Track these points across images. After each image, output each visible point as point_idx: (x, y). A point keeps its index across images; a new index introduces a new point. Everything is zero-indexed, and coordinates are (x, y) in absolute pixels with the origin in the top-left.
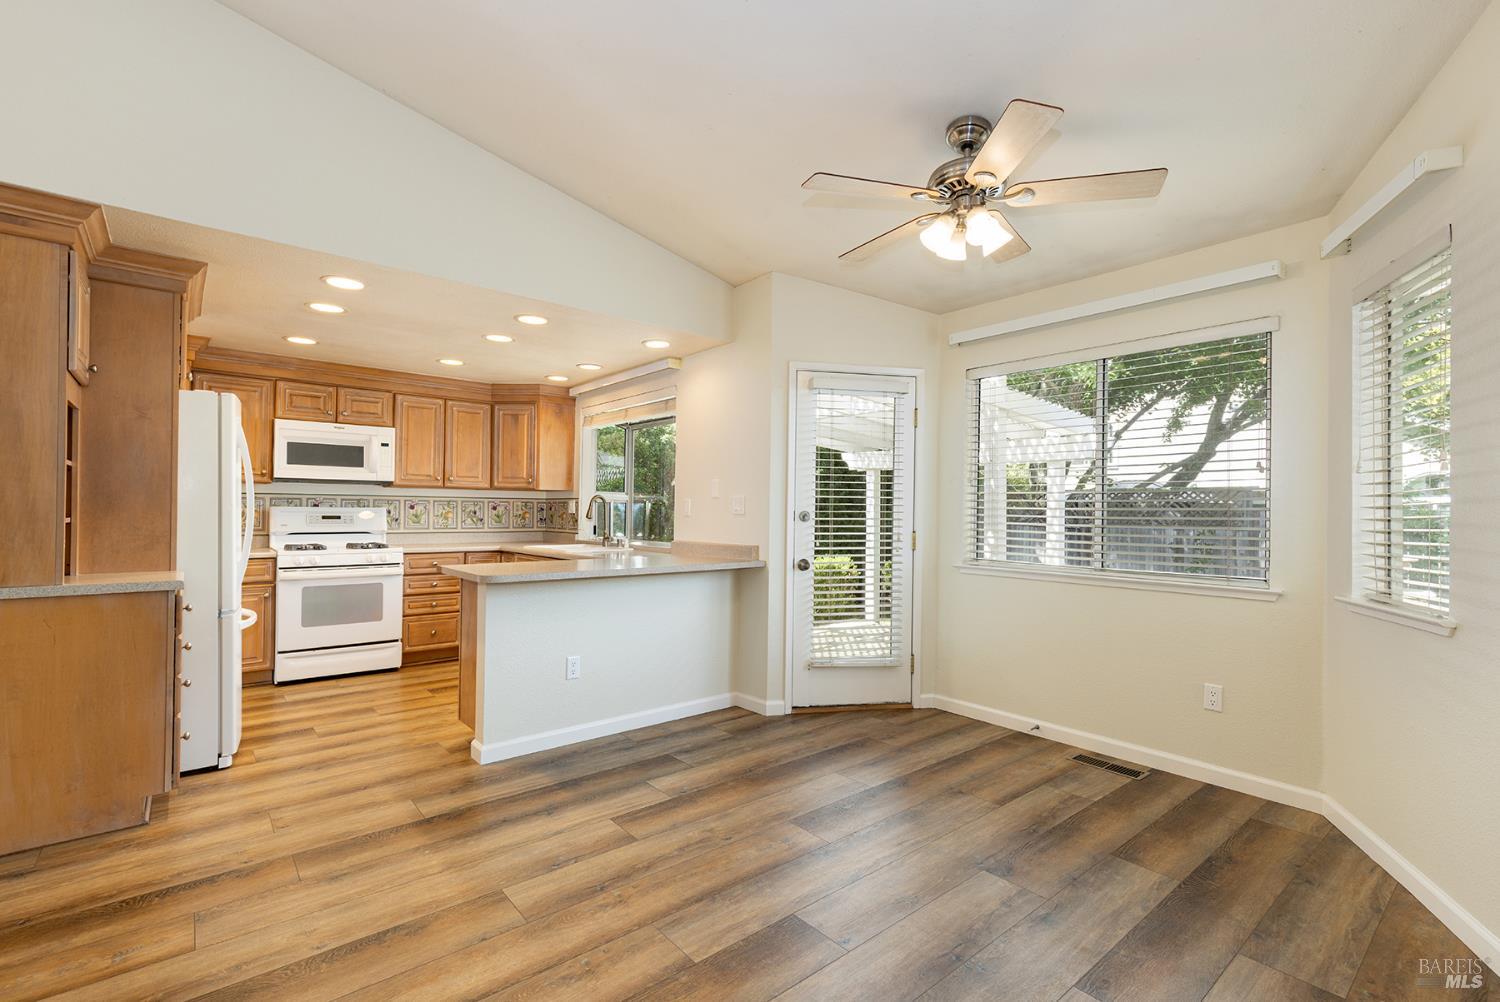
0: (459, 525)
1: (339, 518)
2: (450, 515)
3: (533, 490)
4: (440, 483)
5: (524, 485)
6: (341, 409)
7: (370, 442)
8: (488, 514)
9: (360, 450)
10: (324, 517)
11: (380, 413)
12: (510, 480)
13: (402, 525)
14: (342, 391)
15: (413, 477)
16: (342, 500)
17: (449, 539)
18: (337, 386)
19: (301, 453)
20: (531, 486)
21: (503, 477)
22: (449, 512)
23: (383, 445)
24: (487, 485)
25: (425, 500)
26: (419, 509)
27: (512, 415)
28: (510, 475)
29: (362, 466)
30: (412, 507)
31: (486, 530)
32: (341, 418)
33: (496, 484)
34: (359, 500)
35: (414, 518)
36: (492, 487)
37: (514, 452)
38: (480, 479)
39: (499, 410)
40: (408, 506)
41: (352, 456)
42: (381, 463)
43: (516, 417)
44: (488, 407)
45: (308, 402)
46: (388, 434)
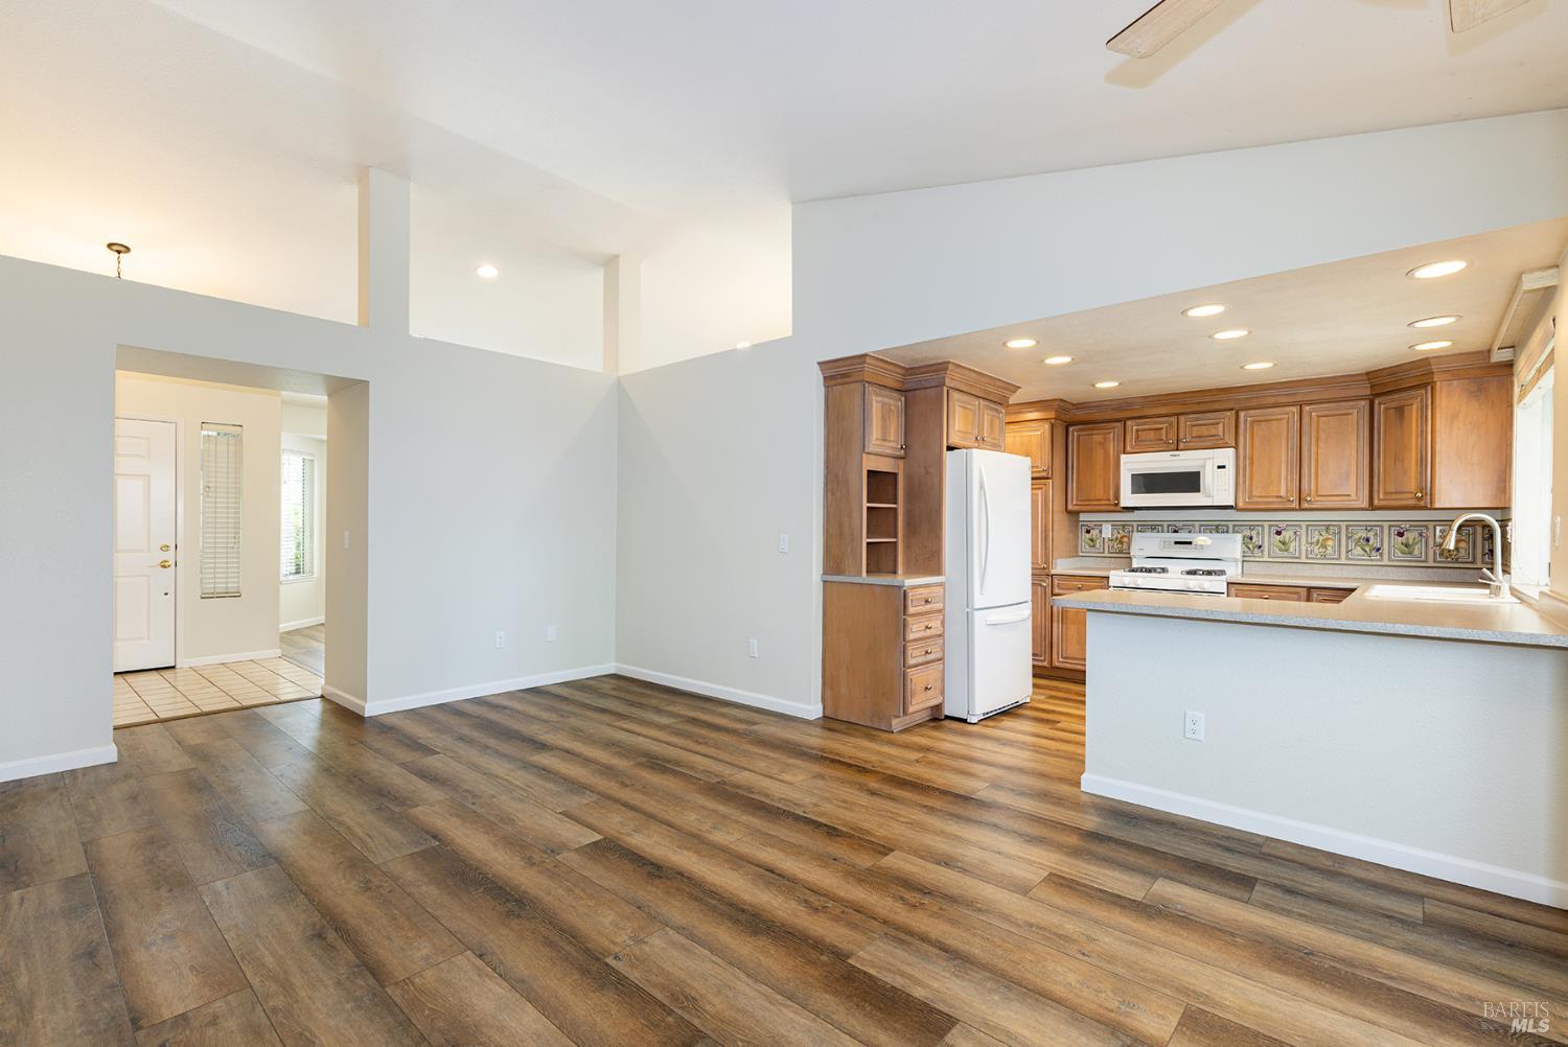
1: (1190, 543)
2: (1330, 543)
3: (1425, 508)
4: (1295, 505)
5: (1412, 502)
6: (1181, 435)
7: (1204, 467)
8: (1390, 543)
9: (1197, 474)
10: (1176, 543)
11: (1221, 434)
12: (1394, 496)
13: (1266, 553)
14: (1182, 418)
15: (1259, 500)
16: (1201, 526)
17: (1329, 571)
18: (1178, 415)
19: (1148, 483)
20: (1422, 503)
21: (1386, 493)
22: (1327, 539)
23: (1219, 467)
24: (1365, 504)
25: (1296, 524)
26: (1287, 535)
27: (1396, 408)
28: (1393, 490)
29: (1199, 491)
30: (1279, 533)
31: (1386, 562)
32: (1181, 446)
33: (1376, 502)
34: (1217, 526)
35: (1281, 545)
36: (1372, 507)
37: (1399, 458)
38: (1354, 497)
39: (1380, 404)
40: (1274, 530)
41: (1189, 481)
42: (1219, 486)
43: (1400, 410)
44: (1364, 404)
45: (1152, 435)
46: (1227, 456)
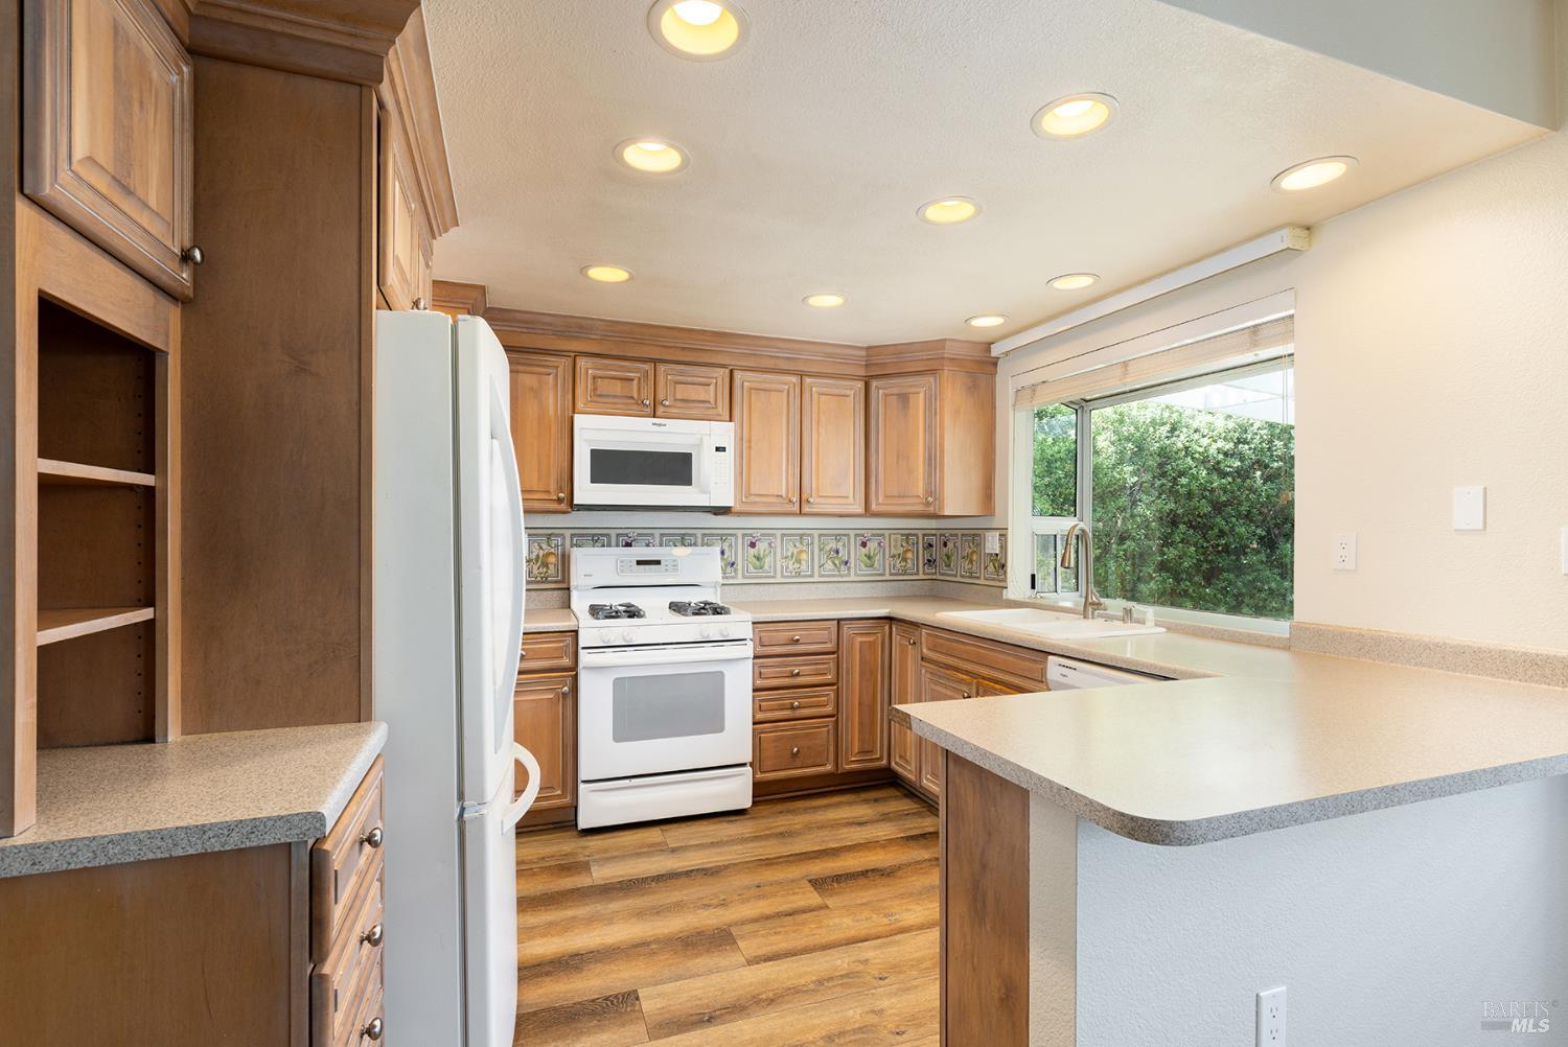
0: (816, 574)
1: (658, 562)
2: (804, 556)
3: (935, 515)
4: (796, 508)
5: (919, 508)
6: (661, 396)
7: (699, 445)
8: (856, 554)
9: (686, 459)
10: (639, 563)
11: (712, 401)
12: (896, 501)
13: (740, 575)
14: (662, 368)
15: (758, 499)
16: (662, 535)
17: (803, 593)
18: (655, 361)
19: (609, 466)
20: (931, 510)
21: (886, 497)
22: (801, 551)
23: (718, 449)
24: (860, 509)
25: (768, 533)
26: (762, 546)
27: (898, 395)
28: (896, 494)
29: (689, 483)
30: (753, 545)
31: (853, 578)
32: (660, 410)
33: (874, 507)
34: (683, 536)
35: (755, 560)
36: (868, 512)
37: (903, 455)
38: (851, 500)
39: (878, 388)
40: (748, 543)
41: (675, 468)
42: (714, 481)
43: (904, 398)
44: (860, 385)
45: (617, 388)
46: (723, 432)
